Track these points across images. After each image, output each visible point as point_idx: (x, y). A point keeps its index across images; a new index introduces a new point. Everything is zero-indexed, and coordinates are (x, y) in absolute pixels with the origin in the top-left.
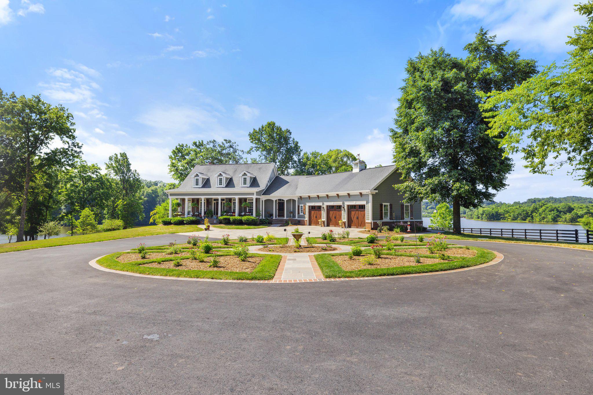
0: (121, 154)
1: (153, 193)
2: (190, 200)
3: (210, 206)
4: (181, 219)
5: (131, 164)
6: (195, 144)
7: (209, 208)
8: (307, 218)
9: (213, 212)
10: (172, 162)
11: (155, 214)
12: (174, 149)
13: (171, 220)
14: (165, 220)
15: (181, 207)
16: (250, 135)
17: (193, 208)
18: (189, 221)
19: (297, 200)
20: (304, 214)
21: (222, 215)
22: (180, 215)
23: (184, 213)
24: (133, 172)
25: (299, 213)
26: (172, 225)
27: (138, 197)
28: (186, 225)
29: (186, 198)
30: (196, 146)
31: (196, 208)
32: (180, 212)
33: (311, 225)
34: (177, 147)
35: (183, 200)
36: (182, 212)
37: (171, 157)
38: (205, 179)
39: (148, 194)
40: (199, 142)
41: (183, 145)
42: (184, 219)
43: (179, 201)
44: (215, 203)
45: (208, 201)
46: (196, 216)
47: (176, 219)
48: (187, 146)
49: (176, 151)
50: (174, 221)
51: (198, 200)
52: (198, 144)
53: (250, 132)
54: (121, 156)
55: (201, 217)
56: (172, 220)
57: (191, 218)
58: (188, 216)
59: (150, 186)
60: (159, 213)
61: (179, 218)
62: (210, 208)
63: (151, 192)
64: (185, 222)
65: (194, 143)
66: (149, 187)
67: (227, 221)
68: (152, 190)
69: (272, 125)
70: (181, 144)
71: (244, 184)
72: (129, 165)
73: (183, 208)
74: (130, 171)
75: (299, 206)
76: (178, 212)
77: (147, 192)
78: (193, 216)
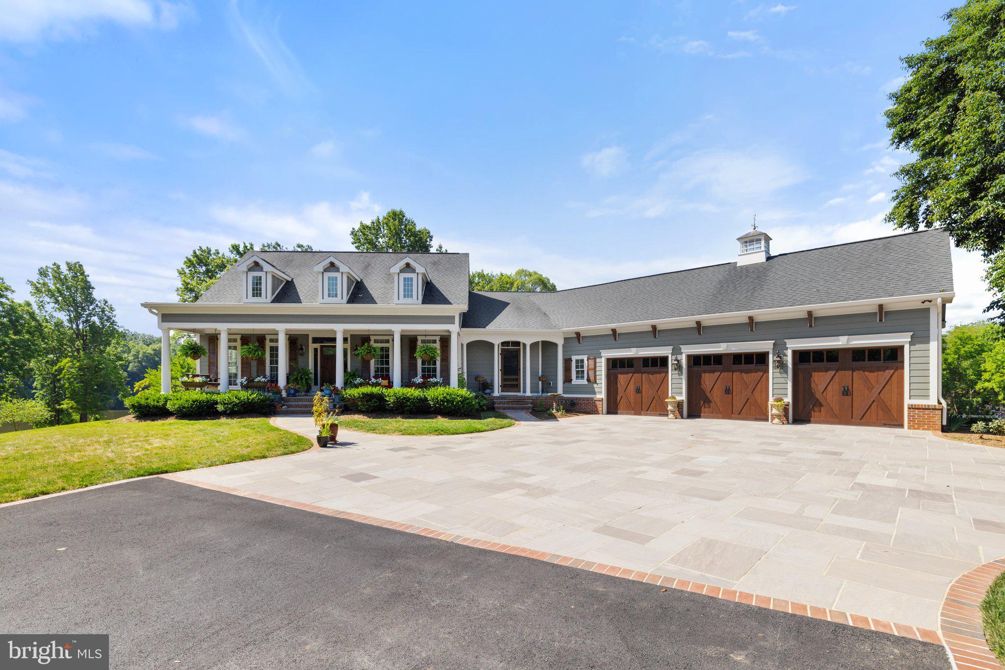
0: (68, 264)
1: (155, 354)
2: (235, 340)
3: (300, 359)
4: (204, 397)
5: (93, 288)
6: (235, 248)
7: (297, 363)
8: (601, 393)
9: (312, 376)
10: (184, 281)
11: (146, 387)
12: (190, 254)
13: (166, 400)
14: (143, 402)
15: (205, 358)
16: (353, 233)
17: (245, 364)
18: (236, 404)
19: (560, 343)
20: (592, 381)
21: (347, 384)
22: (201, 385)
23: (216, 380)
24: (99, 305)
25: (567, 379)
26: (172, 420)
27: (115, 355)
28: (223, 420)
29: (223, 328)
30: (238, 252)
31: (254, 364)
32: (202, 376)
33: (616, 413)
34: (195, 252)
35: (213, 339)
36: (207, 377)
37: (181, 273)
38: (282, 281)
39: (146, 356)
40: (245, 247)
41: (210, 251)
42: (215, 397)
43: (196, 339)
44: (316, 350)
45: (296, 343)
46: (260, 387)
47: (185, 398)
48: (218, 253)
49: (194, 260)
50: (178, 404)
51: (261, 339)
52: (241, 249)
53: (353, 229)
54: (70, 269)
55: (279, 392)
56: (168, 403)
57: (244, 395)
58: (231, 387)
59: (151, 344)
60: (154, 386)
61: (196, 395)
62: (301, 364)
63: (152, 352)
64: (220, 408)
65: (233, 247)
66: (148, 345)
67: (373, 403)
68: (154, 350)
69: (397, 216)
70: (204, 248)
71: (405, 296)
72: (87, 288)
73: (213, 364)
74: (92, 301)
75: (567, 362)
76: (195, 376)
77: (144, 353)
78: (245, 387)
